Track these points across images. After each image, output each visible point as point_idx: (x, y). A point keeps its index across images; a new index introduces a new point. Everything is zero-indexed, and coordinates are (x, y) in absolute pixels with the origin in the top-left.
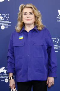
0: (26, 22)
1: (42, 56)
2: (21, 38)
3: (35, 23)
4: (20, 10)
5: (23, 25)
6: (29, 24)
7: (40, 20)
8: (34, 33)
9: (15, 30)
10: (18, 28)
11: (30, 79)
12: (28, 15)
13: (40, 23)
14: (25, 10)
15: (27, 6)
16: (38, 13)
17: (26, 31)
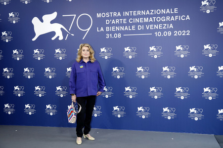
0: (84, 56)
1: (96, 79)
2: (82, 67)
3: (89, 57)
4: (80, 47)
5: (82, 58)
6: (86, 58)
7: (93, 55)
8: (90, 64)
9: (76, 61)
10: (78, 60)
11: (89, 95)
12: (86, 52)
13: (93, 57)
14: (84, 48)
15: (86, 45)
16: (92, 51)
17: (85, 62)
